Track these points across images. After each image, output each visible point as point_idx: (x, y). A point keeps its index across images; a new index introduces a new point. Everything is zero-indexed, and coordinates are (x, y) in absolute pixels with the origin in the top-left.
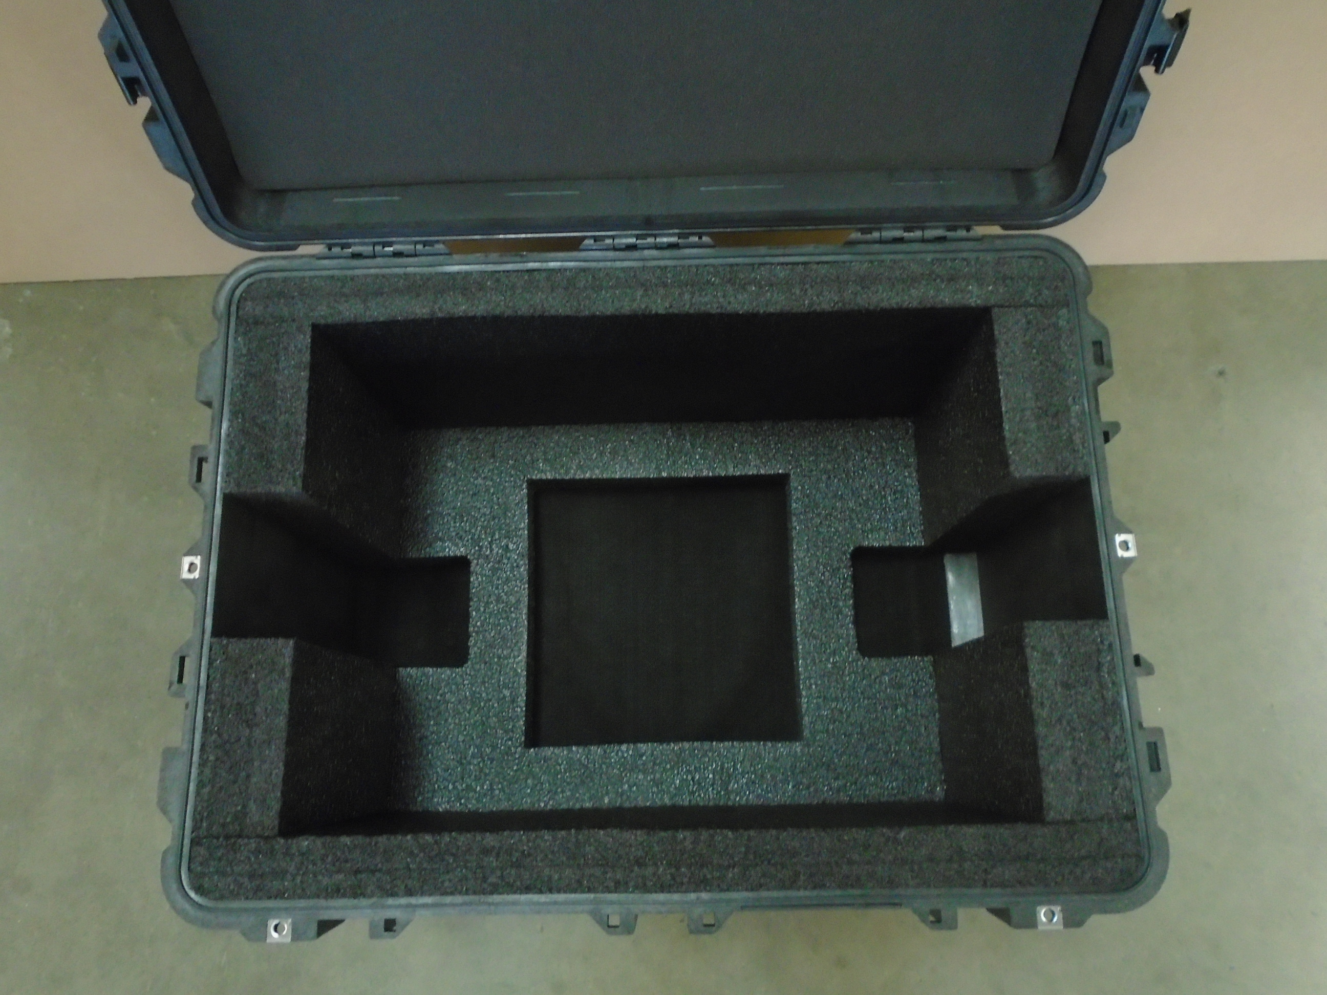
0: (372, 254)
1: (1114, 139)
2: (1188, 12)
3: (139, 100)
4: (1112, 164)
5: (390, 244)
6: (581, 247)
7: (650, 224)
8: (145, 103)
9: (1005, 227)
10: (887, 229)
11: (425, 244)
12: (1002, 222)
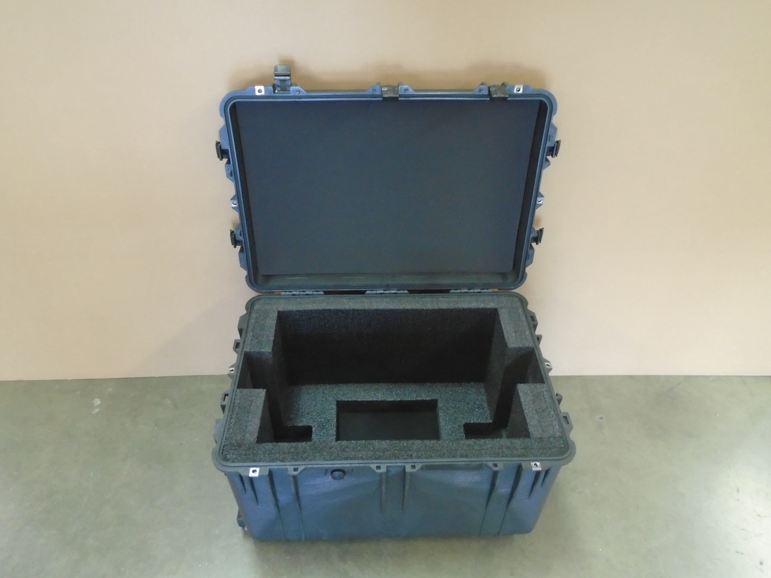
0: (298, 294)
1: (527, 263)
2: (543, 228)
3: (237, 246)
4: (528, 270)
5: (305, 292)
6: (366, 293)
7: (387, 287)
8: (239, 247)
9: (499, 289)
10: (463, 289)
11: (316, 291)
12: (498, 288)
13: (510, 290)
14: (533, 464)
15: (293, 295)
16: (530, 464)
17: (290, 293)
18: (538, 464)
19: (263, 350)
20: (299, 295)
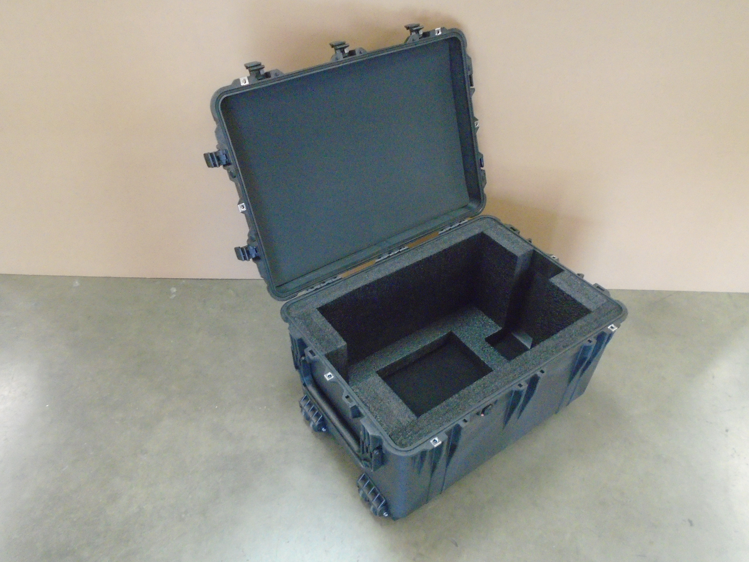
13: (478, 214)
14: (609, 327)
15: (327, 284)
16: (608, 328)
17: (313, 289)
18: (613, 325)
19: (339, 347)
20: (321, 287)
